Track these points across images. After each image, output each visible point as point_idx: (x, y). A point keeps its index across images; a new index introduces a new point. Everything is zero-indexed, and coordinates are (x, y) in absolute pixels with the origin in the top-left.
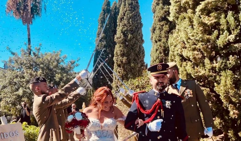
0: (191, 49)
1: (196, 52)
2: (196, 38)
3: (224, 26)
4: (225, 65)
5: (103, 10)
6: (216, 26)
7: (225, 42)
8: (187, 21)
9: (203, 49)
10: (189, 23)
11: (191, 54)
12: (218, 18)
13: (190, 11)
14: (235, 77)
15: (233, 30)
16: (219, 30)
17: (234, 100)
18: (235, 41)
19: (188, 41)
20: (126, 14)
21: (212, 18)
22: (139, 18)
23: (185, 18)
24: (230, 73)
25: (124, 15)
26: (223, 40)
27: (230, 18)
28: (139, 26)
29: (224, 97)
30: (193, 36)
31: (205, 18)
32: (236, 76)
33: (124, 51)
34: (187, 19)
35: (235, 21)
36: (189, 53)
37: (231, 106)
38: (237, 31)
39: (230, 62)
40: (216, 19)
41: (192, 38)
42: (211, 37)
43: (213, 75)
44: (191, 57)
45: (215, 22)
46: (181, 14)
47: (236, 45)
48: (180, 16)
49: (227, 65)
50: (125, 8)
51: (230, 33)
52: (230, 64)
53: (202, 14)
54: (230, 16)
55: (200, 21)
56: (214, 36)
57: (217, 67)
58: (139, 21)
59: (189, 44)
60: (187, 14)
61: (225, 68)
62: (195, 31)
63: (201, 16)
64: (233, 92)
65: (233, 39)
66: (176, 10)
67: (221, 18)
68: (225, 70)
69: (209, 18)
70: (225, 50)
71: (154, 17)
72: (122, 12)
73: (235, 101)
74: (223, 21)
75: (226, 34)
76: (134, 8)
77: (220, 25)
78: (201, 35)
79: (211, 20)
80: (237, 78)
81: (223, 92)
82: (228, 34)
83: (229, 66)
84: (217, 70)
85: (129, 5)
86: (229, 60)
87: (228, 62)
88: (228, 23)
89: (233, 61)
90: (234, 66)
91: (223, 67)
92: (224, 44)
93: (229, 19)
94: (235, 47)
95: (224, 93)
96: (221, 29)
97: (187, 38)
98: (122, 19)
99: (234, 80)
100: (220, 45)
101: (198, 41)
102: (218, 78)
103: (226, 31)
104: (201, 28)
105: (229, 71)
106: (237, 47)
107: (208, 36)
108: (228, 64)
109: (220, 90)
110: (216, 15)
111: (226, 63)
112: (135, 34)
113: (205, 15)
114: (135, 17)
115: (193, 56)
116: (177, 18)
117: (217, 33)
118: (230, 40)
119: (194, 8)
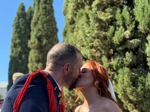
0: (88, 47)
1: (94, 50)
2: (92, 34)
3: (119, 22)
4: (122, 63)
5: (18, 15)
6: (112, 22)
7: (121, 38)
8: (84, 18)
9: (100, 46)
10: (86, 20)
11: (89, 52)
12: (113, 13)
13: (87, 7)
14: (131, 75)
15: (129, 25)
16: (115, 26)
17: (131, 98)
18: (131, 37)
19: (86, 39)
20: (40, 19)
21: (108, 14)
22: (54, 23)
23: (82, 15)
24: (127, 71)
25: (38, 19)
26: (118, 36)
27: (126, 13)
28: (55, 31)
29: (121, 95)
30: (89, 33)
31: (101, 13)
32: (133, 74)
33: (39, 57)
34: (84, 16)
35: (130, 16)
36: (86, 51)
37: (130, 106)
38: (131, 26)
39: (127, 59)
40: (111, 15)
41: (88, 35)
42: (107, 33)
43: (111, 74)
44: (89, 56)
45: (111, 18)
46: (79, 10)
47: (132, 41)
48: (78, 13)
49: (124, 63)
50: (38, 12)
51: (126, 29)
52: (126, 61)
53: (98, 10)
54: (125, 11)
55: (96, 17)
56: (110, 32)
57: (114, 64)
58: (54, 26)
59: (87, 41)
60: (85, 11)
61: (122, 66)
62: (91, 27)
63: (97, 12)
64: (131, 89)
65: (128, 35)
66: (74, 6)
67: (116, 13)
68: (122, 67)
69: (105, 14)
70: (121, 47)
71: (65, 20)
72: (36, 17)
73: (133, 99)
74: (118, 16)
75: (122, 30)
76: (49, 12)
77: (116, 20)
78: (96, 32)
79: (106, 15)
80: (134, 75)
81: (120, 90)
82: (124, 30)
83: (125, 63)
84: (115, 69)
85: (43, 9)
86: (125, 58)
87: (124, 59)
88: (124, 18)
89: (130, 57)
90: (130, 63)
91: (120, 65)
92: (119, 40)
93: (124, 14)
94: (130, 43)
95: (122, 91)
96: (117, 25)
97: (85, 36)
98: (36, 24)
99: (131, 78)
100: (116, 42)
101: (94, 38)
102: (116, 77)
103: (121, 27)
104: (97, 24)
105: (126, 68)
106: (132, 43)
107: (104, 33)
108: (125, 61)
109: (117, 88)
110: (111, 10)
111: (122, 60)
112: (51, 39)
113: (101, 11)
114: (50, 22)
115: (91, 53)
116: (75, 15)
117: (113, 29)
118: (126, 36)
119: (90, 4)
